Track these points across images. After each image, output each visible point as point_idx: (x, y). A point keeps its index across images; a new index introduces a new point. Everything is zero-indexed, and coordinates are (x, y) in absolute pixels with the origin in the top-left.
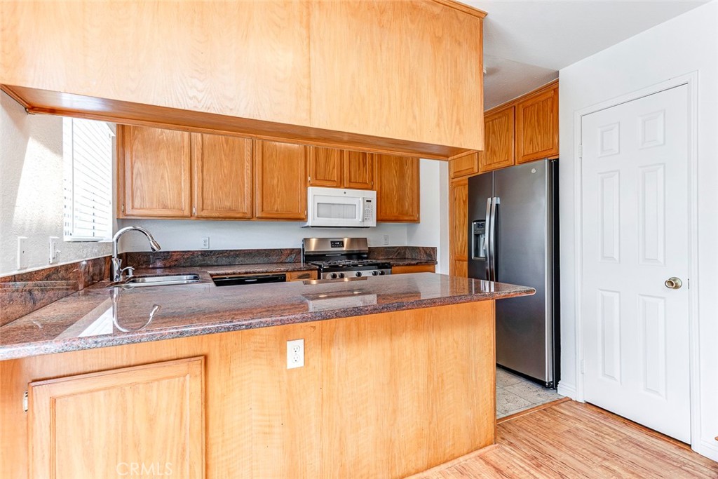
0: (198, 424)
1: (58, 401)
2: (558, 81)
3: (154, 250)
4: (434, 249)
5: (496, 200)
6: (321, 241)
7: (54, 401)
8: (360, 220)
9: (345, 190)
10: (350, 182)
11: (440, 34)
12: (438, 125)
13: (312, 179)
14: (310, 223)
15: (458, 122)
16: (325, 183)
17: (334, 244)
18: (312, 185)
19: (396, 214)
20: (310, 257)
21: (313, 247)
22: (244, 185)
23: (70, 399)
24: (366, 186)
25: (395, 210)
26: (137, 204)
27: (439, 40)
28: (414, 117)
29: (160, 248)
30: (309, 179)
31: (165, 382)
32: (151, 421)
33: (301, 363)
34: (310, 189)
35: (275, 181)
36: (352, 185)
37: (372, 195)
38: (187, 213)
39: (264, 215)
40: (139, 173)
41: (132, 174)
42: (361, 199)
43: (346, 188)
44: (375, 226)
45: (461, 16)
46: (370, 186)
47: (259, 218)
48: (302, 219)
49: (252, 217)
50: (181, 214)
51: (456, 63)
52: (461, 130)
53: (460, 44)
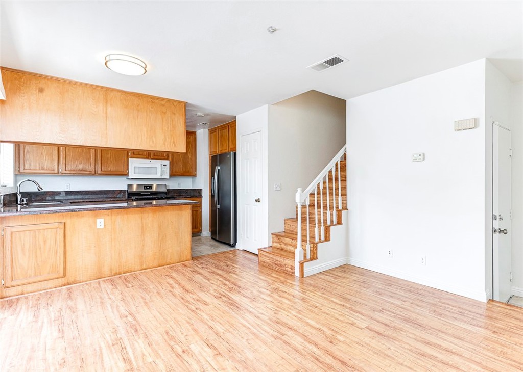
0: (62, 244)
1: (13, 233)
2: (236, 121)
3: (39, 190)
4: (201, 190)
5: (219, 168)
6: (139, 186)
7: (12, 233)
8: (160, 175)
9: (151, 160)
10: (154, 156)
11: (165, 111)
12: (164, 144)
13: (131, 154)
14: (130, 177)
15: (174, 142)
16: (139, 156)
17: (146, 187)
18: (131, 158)
19: (182, 172)
20: (131, 194)
21: (135, 189)
22: (90, 157)
23: (17, 233)
24: (164, 158)
25: (181, 170)
26: (27, 167)
27: (165, 113)
28: (153, 142)
29: (42, 189)
30: (130, 154)
31: (50, 230)
32: (45, 241)
33: (102, 227)
34: (130, 159)
35: (109, 155)
36: (155, 157)
37: (167, 162)
38: (56, 171)
39: (103, 173)
40: (28, 152)
41: (24, 152)
42: (160, 165)
43: (152, 159)
44: (169, 178)
45: (175, 104)
46: (166, 158)
47: (99, 174)
48: (125, 174)
49: (95, 174)
50: (52, 172)
51: (173, 121)
52: (175, 145)
53: (174, 114)
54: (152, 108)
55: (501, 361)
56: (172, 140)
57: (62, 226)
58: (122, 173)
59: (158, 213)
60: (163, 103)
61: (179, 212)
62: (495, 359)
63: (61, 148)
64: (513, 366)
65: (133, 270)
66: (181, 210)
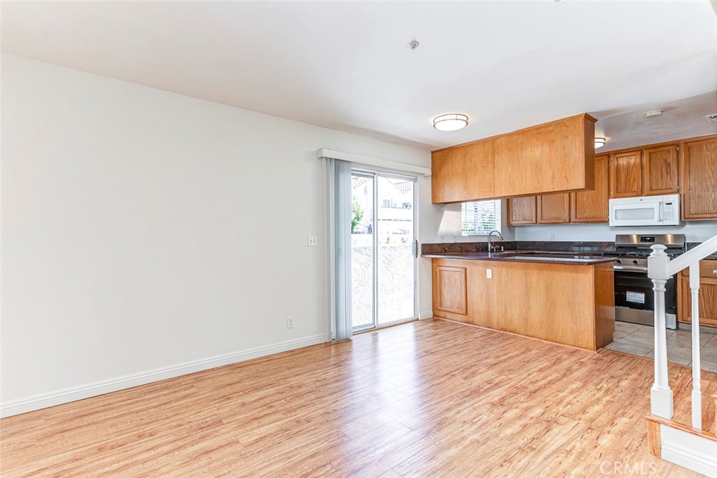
0: (464, 286)
7: (440, 271)
9: (643, 198)
10: (651, 191)
11: (554, 138)
12: (553, 182)
13: (614, 193)
14: (611, 224)
15: (566, 177)
17: (645, 239)
18: (614, 198)
26: (514, 218)
27: (553, 141)
28: (539, 182)
30: (611, 193)
31: (457, 273)
32: (455, 282)
34: (611, 200)
37: (673, 198)
39: (577, 220)
40: (514, 205)
41: (512, 205)
46: (676, 190)
47: (575, 222)
48: (605, 222)
49: (570, 222)
50: (531, 222)
51: (564, 148)
52: (568, 181)
53: (567, 137)
54: (537, 140)
55: (92, 462)
56: (563, 175)
57: (463, 271)
58: (600, 220)
59: (545, 272)
60: (551, 128)
61: (574, 275)
62: (99, 460)
63: (538, 197)
64: (75, 467)
65: (518, 332)
66: (577, 272)
